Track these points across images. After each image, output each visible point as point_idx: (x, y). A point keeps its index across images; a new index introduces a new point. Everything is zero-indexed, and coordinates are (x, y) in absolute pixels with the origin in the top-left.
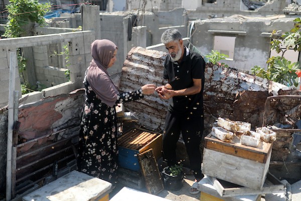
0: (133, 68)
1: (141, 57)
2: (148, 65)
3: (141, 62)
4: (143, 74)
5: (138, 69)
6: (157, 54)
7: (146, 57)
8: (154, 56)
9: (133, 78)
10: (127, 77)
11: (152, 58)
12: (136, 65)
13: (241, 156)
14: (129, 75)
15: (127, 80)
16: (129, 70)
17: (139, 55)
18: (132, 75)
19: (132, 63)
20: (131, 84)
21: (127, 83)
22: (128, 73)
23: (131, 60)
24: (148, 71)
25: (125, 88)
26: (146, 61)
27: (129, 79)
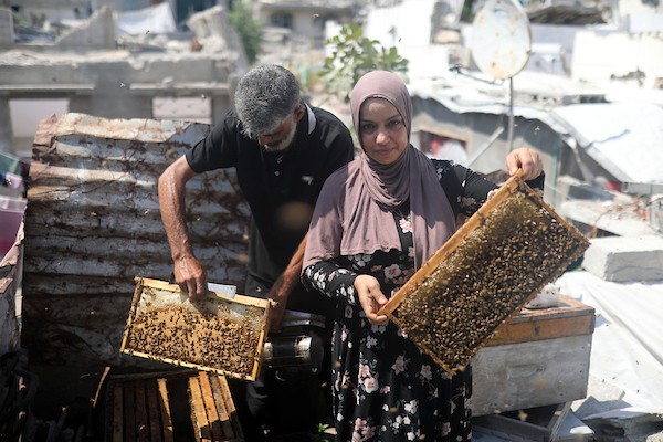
0: (74, 185)
1: (94, 146)
2: (127, 167)
3: (97, 162)
4: (115, 200)
5: (92, 186)
6: (152, 130)
7: (112, 143)
8: (146, 137)
9: (76, 221)
10: (51, 219)
11: (136, 145)
12: (83, 174)
13: (548, 336)
14: (57, 213)
15: (55, 230)
16: (59, 194)
17: (83, 140)
18: (74, 209)
19: (62, 171)
20: (70, 242)
21: (54, 241)
22: (54, 206)
23: (54, 159)
24: (132, 188)
25: (50, 259)
26: (118, 156)
27: (62, 226)
